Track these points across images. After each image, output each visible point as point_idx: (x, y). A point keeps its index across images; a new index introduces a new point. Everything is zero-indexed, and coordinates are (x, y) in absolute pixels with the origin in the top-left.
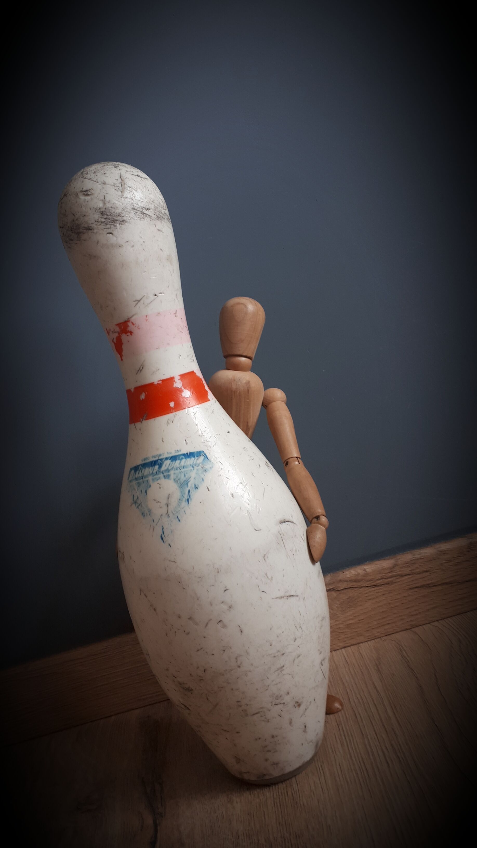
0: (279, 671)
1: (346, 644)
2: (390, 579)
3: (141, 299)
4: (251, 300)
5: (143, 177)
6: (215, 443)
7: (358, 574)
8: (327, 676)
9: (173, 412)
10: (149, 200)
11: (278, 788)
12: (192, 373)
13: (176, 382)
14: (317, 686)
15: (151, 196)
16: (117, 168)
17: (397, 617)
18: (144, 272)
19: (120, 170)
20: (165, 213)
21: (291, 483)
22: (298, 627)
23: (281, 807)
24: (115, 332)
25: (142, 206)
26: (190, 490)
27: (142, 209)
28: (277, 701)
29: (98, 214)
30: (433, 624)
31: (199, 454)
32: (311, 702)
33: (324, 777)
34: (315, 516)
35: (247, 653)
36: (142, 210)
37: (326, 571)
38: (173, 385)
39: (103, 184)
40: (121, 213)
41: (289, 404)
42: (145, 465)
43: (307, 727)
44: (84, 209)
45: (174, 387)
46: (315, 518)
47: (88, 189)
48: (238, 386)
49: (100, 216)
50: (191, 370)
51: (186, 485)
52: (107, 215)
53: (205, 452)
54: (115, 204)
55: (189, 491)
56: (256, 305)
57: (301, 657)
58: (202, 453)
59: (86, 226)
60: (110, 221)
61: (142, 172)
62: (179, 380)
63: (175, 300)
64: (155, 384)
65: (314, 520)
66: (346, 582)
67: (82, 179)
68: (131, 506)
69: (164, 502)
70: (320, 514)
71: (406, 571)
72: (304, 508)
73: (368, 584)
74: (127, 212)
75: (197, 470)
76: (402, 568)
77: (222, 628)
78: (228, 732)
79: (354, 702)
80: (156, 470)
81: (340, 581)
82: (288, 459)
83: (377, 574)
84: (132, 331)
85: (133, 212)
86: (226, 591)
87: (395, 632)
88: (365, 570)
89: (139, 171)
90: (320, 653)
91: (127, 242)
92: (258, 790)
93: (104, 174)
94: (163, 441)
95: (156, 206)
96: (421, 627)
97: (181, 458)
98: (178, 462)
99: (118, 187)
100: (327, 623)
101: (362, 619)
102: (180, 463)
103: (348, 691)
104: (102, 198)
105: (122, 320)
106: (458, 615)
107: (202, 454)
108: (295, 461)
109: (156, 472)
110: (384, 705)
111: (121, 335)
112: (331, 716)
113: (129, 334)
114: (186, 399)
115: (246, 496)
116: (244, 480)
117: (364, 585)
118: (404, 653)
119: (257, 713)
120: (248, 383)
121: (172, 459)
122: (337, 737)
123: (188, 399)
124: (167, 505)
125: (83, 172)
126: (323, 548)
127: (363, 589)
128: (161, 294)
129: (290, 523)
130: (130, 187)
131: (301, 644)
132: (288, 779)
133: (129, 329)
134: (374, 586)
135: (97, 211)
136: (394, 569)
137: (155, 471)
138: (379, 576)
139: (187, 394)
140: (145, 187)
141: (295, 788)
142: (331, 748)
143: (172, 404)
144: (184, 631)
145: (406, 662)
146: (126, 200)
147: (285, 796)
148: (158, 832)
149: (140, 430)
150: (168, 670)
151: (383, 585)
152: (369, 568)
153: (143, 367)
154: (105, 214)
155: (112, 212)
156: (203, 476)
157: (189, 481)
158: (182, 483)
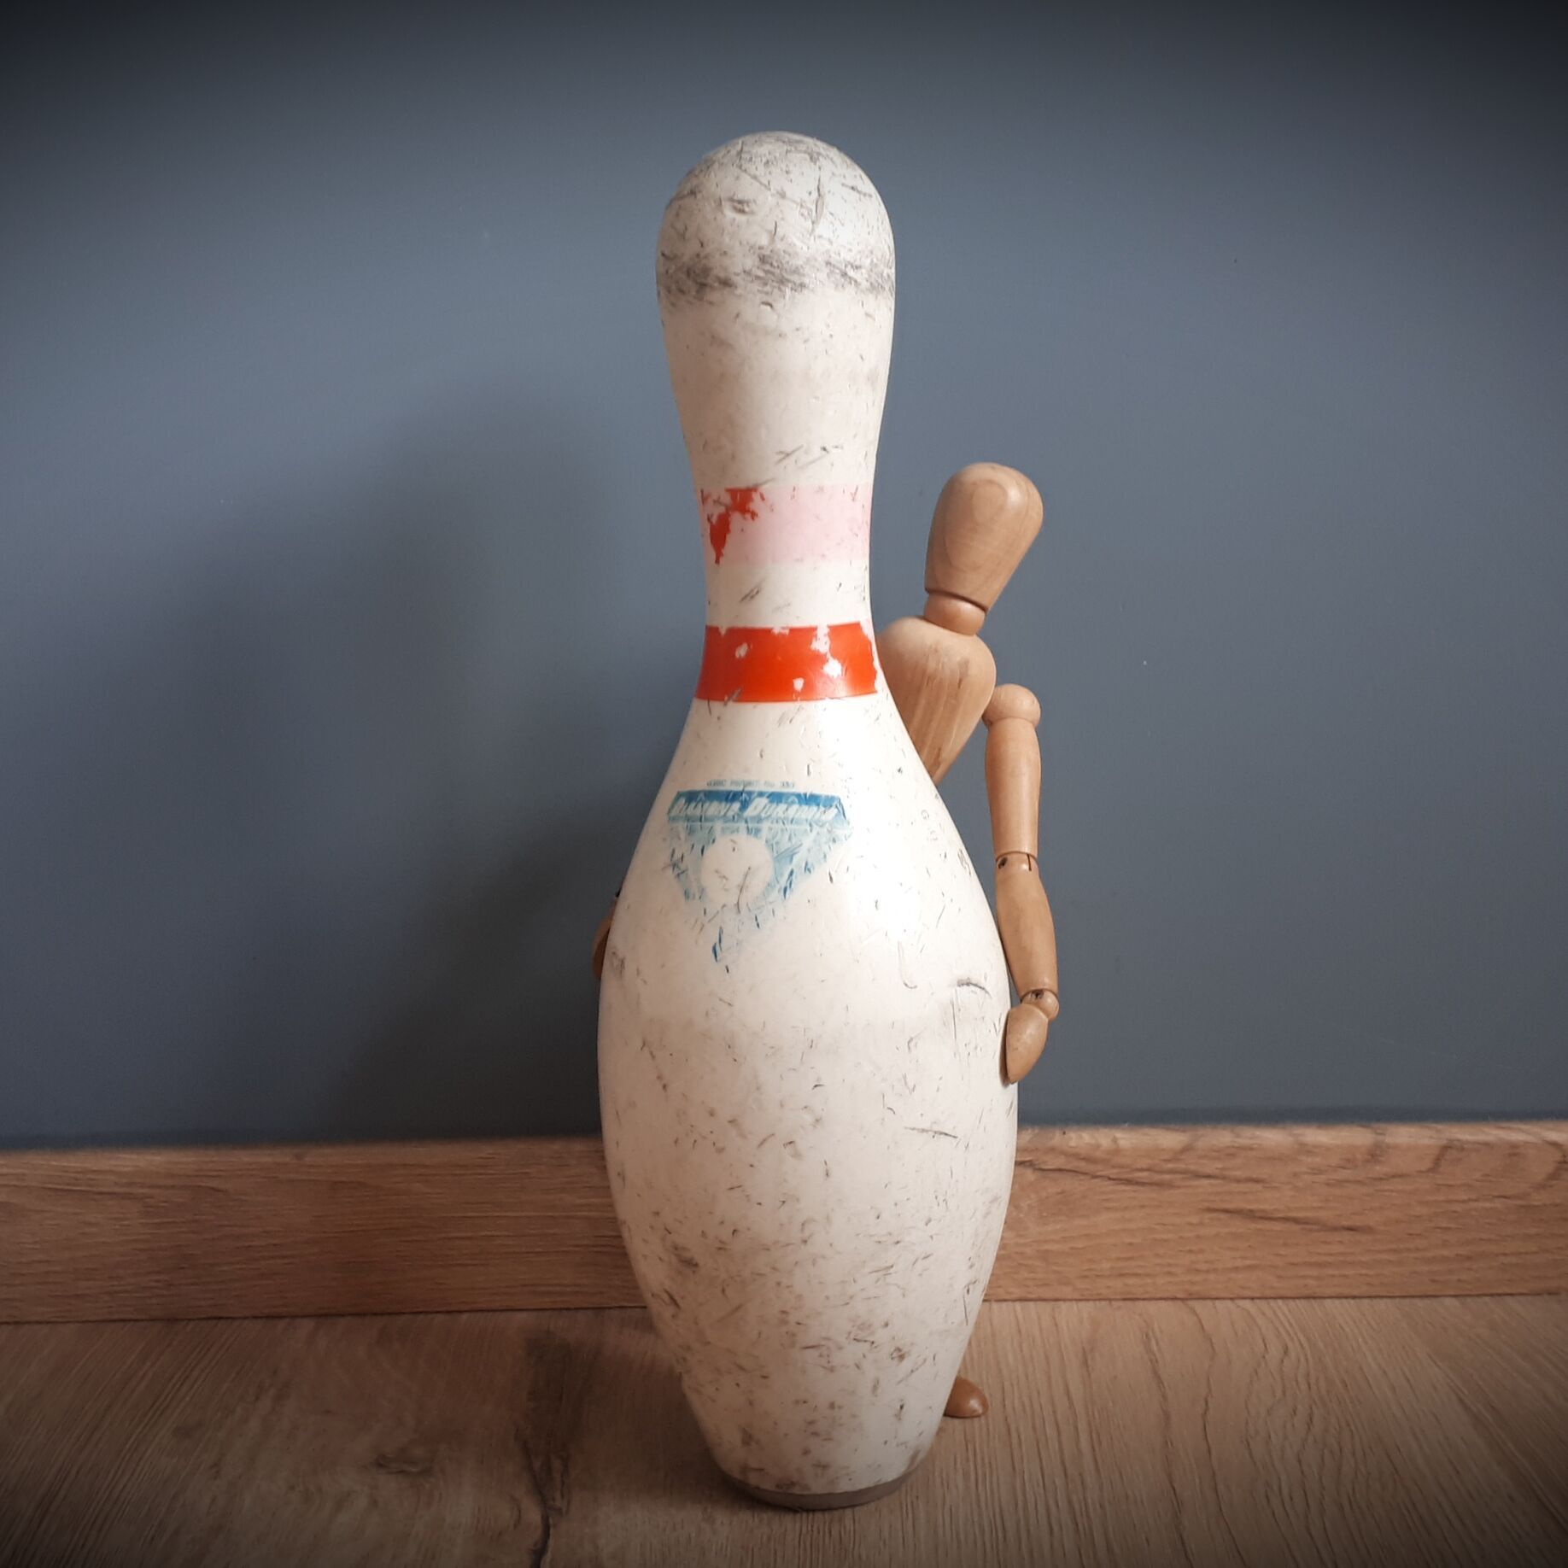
0: (880, 1274)
1: (1030, 1293)
2: (1167, 1177)
3: (793, 452)
4: (1021, 478)
5: (864, 190)
6: (866, 788)
7: (1098, 1146)
8: (973, 1319)
9: (797, 701)
10: (863, 248)
11: (813, 1518)
12: (855, 627)
13: (819, 639)
14: (947, 1332)
16: (815, 162)
17: (1160, 1265)
18: (815, 398)
19: (820, 167)
21: (1001, 907)
22: (941, 1198)
23: (811, 1551)
24: (720, 503)
25: (847, 258)
26: (795, 871)
27: (846, 266)
28: (861, 1335)
29: (753, 258)
30: (1240, 1302)
31: (829, 802)
32: (925, 1360)
34: (1033, 988)
35: (828, 1219)
36: (843, 268)
37: (1026, 1117)
38: (811, 643)
39: (779, 196)
40: (800, 268)
41: (1042, 731)
42: (711, 796)
43: (904, 1410)
44: (727, 239)
45: (810, 650)
46: (1033, 992)
47: (746, 199)
48: (940, 666)
49: (757, 264)
50: (854, 620)
51: (789, 859)
52: (771, 265)
53: (842, 801)
54: (795, 245)
55: (791, 873)
56: (1029, 495)
57: (931, 1258)
58: (836, 803)
59: (722, 275)
60: (774, 278)
61: (864, 178)
62: (825, 635)
63: (861, 465)
64: (774, 633)
65: (1029, 996)
66: (1064, 1157)
67: (736, 171)
68: (664, 869)
69: (736, 880)
70: (1045, 987)
71: (1212, 1167)
72: (1013, 966)
73: (1113, 1173)
74: (813, 267)
75: (818, 833)
76: (1203, 1157)
77: (792, 1156)
78: (746, 1370)
79: (1014, 1408)
80: (733, 811)
81: (1052, 1149)
82: (1010, 853)
83: (1141, 1157)
84: (757, 511)
85: (826, 270)
86: (818, 1088)
87: (1147, 1297)
88: (1115, 1140)
89: (859, 172)
90: (971, 1266)
91: (798, 329)
93: (787, 171)
94: (761, 756)
95: (875, 260)
96: (1209, 1303)
97: (790, 800)
98: (783, 806)
99: (808, 209)
101: (1080, 1249)
102: (787, 809)
103: (1007, 1384)
104: (771, 227)
105: (742, 484)
107: (834, 804)
108: (1022, 862)
109: (733, 817)
110: (1076, 1428)
111: (730, 513)
112: (957, 1422)
113: (748, 516)
114: (830, 679)
115: (904, 912)
116: (908, 879)
117: (1104, 1174)
118: (1153, 1341)
119: (812, 1347)
120: (965, 665)
121: (771, 798)
122: (959, 1461)
123: (833, 680)
124: (741, 888)
126: (1033, 1059)
127: (1100, 1181)
128: (836, 450)
129: (979, 989)
130: (833, 215)
131: (937, 1234)
133: (752, 506)
134: (1125, 1182)
135: (754, 252)
136: (1184, 1157)
137: (730, 814)
138: (1144, 1163)
139: (834, 668)
141: (847, 1526)
142: (941, 1476)
143: (799, 684)
144: (714, 1144)
145: (1151, 1361)
146: (818, 241)
147: (824, 1536)
148: (551, 1537)
149: (719, 718)
150: (657, 1214)
151: (1147, 1183)
152: (1126, 1139)
153: (758, 592)
154: (767, 263)
155: (784, 262)
156: (825, 848)
157: (796, 851)
158: (782, 853)
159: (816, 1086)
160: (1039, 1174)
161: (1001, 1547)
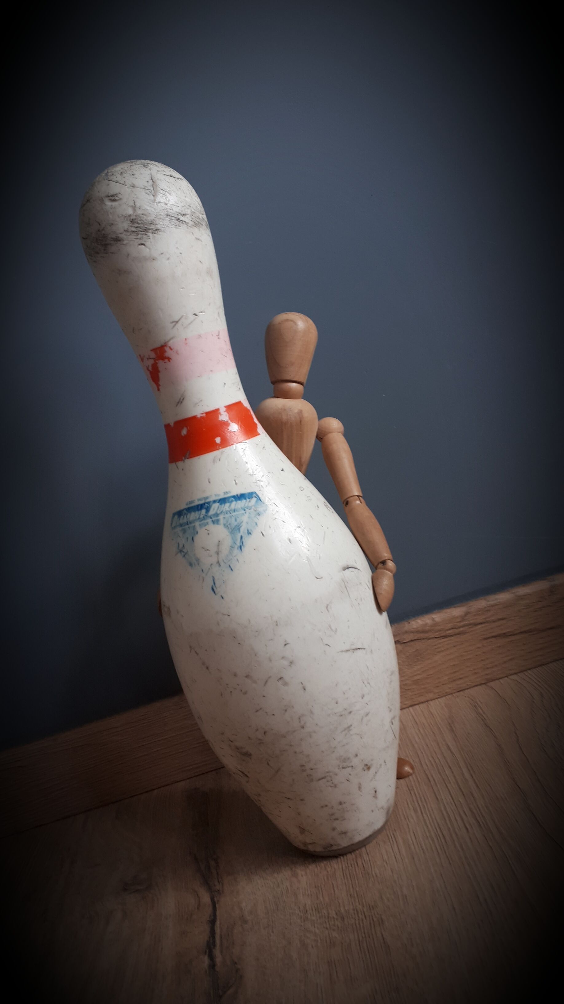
0: (346, 731)
2: (461, 629)
3: (180, 320)
4: (301, 316)
5: (177, 177)
6: (268, 483)
7: (426, 624)
8: (397, 736)
9: (220, 449)
10: (185, 204)
11: (347, 859)
12: (239, 404)
13: (222, 414)
14: (388, 747)
15: (187, 200)
16: (147, 167)
17: (470, 671)
18: (182, 288)
19: (150, 169)
20: (203, 219)
22: (366, 682)
23: (351, 879)
24: (151, 359)
25: (177, 211)
27: (178, 215)
28: (345, 764)
29: (127, 222)
30: (511, 677)
32: (381, 765)
33: (397, 845)
34: (381, 560)
35: (311, 712)
36: (176, 216)
37: (393, 620)
38: (218, 418)
39: (132, 187)
40: (154, 220)
41: (346, 435)
42: (190, 510)
43: (377, 792)
44: (111, 216)
45: (219, 420)
47: (115, 194)
49: (130, 225)
50: (237, 401)
51: (238, 531)
52: (138, 223)
53: (257, 493)
54: (147, 210)
55: (242, 537)
57: (369, 715)
58: (254, 495)
59: (114, 236)
60: (141, 230)
61: (175, 171)
62: (225, 412)
63: (217, 319)
64: (198, 418)
66: (413, 633)
67: (106, 182)
68: (176, 555)
69: (213, 549)
70: (387, 558)
71: (480, 619)
72: (368, 553)
73: (437, 634)
74: (161, 219)
75: (249, 513)
76: (475, 616)
77: (283, 685)
78: (291, 799)
79: (427, 765)
80: (202, 514)
81: (406, 632)
82: (349, 498)
83: (447, 623)
84: (171, 357)
85: (168, 219)
86: (287, 646)
87: (468, 687)
88: (433, 619)
89: (172, 169)
90: (390, 711)
91: (162, 254)
92: (325, 862)
93: (133, 175)
94: (210, 482)
95: (193, 210)
96: (497, 681)
97: (230, 500)
98: (227, 505)
99: (149, 190)
100: (396, 678)
101: (432, 674)
102: (230, 506)
103: (419, 753)
104: (132, 204)
105: (158, 345)
106: (539, 666)
107: (253, 496)
108: (357, 500)
109: (204, 517)
110: (460, 767)
111: (157, 362)
112: (401, 781)
113: (166, 360)
114: (233, 433)
115: (305, 540)
116: (302, 524)
117: (433, 636)
118: (479, 709)
119: (323, 778)
120: (300, 412)
122: (409, 803)
123: (235, 434)
124: (218, 553)
125: (108, 173)
126: (390, 596)
127: (432, 640)
128: (201, 314)
129: (354, 569)
130: (163, 190)
131: (370, 701)
132: (357, 849)
133: (167, 355)
134: (443, 637)
135: (127, 219)
136: (467, 618)
137: (202, 516)
138: (449, 626)
139: (234, 427)
140: (180, 189)
141: (365, 859)
142: (403, 814)
143: (218, 440)
144: (241, 691)
145: (482, 719)
146: (159, 205)
147: (355, 867)
148: (217, 910)
149: (183, 469)
150: (223, 734)
151: (453, 635)
152: (437, 617)
153: (183, 399)
154: (135, 222)
155: (144, 219)
156: (256, 520)
157: (241, 525)
158: (234, 529)
159: (285, 645)
160: (403, 645)
161: (445, 848)
